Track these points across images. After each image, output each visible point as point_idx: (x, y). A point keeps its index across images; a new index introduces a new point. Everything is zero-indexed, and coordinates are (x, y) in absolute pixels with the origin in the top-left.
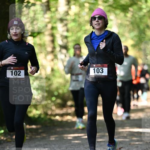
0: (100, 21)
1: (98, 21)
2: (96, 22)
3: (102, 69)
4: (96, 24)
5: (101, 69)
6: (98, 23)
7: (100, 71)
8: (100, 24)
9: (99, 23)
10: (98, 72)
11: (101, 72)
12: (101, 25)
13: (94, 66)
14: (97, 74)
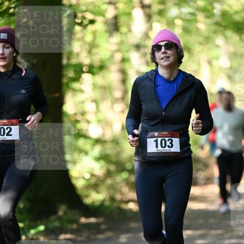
0: (169, 52)
1: (165, 53)
2: (162, 53)
3: (170, 141)
4: (162, 59)
5: (168, 140)
6: (165, 55)
7: (168, 143)
8: (169, 57)
9: (168, 55)
10: (163, 146)
11: (169, 146)
12: (172, 58)
13: (156, 134)
14: (162, 149)
